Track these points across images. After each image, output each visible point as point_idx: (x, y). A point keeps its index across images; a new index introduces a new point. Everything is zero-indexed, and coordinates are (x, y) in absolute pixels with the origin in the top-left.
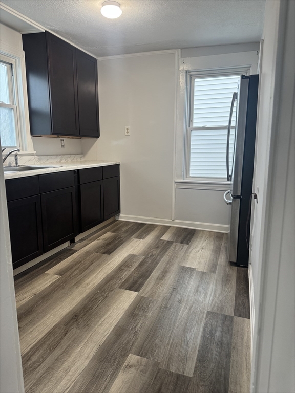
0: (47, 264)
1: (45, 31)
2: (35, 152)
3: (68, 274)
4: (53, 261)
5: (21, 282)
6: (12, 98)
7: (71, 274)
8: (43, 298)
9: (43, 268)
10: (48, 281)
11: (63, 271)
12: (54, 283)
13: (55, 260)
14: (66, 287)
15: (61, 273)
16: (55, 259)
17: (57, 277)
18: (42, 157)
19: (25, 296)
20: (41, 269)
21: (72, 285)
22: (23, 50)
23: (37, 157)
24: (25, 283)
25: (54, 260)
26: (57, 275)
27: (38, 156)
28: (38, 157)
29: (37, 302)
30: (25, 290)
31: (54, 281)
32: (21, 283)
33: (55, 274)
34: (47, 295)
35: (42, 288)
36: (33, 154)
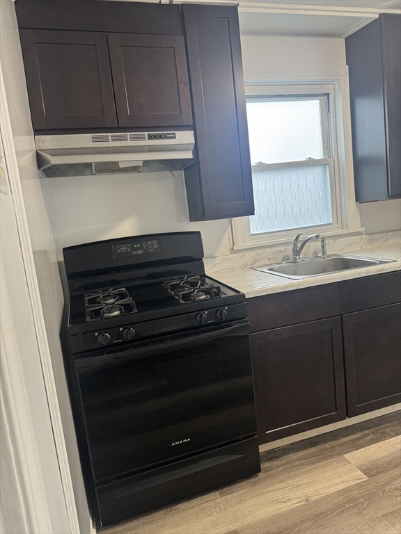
0: (355, 436)
1: (380, 15)
2: (363, 229)
3: (382, 478)
4: (368, 434)
5: (300, 459)
6: (327, 148)
7: (390, 482)
8: (316, 516)
9: (345, 443)
10: (342, 479)
11: (377, 468)
12: (348, 490)
13: (373, 433)
14: (365, 512)
15: (371, 471)
16: (374, 430)
17: (360, 476)
18: (376, 236)
19: (292, 495)
20: (340, 445)
21: (380, 513)
22: (347, 64)
23: (366, 236)
24: (303, 464)
25: (370, 431)
26: (363, 471)
27: (369, 234)
28: (368, 237)
29: (303, 522)
30: (296, 481)
31: (352, 483)
32: (298, 462)
33: (360, 468)
34: (324, 514)
35: (324, 493)
36: (360, 234)
